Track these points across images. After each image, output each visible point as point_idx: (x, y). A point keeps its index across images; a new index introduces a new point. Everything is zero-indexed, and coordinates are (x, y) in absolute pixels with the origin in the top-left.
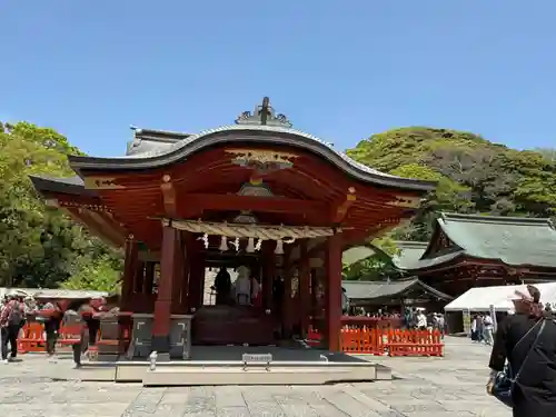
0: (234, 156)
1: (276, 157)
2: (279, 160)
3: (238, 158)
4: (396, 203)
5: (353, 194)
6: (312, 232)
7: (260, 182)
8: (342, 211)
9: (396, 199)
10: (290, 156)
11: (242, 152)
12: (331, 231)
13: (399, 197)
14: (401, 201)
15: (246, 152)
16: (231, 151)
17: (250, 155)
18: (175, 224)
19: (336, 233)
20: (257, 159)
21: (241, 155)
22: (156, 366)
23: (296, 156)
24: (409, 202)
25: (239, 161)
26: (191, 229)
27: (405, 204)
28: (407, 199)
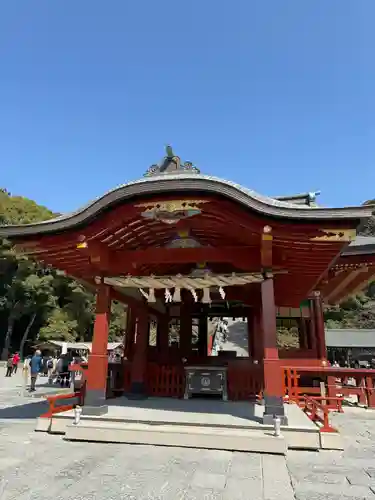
0: (144, 209)
1: (184, 205)
2: (187, 207)
3: (147, 211)
4: (324, 238)
5: (269, 234)
9: (324, 234)
10: (197, 202)
11: (150, 204)
12: (261, 276)
13: (327, 231)
14: (330, 235)
15: (155, 204)
16: (139, 206)
17: (158, 206)
18: (107, 280)
19: (266, 278)
20: (165, 209)
21: (150, 208)
22: (81, 419)
23: (204, 202)
24: (341, 235)
25: (149, 214)
26: (121, 284)
27: (336, 238)
28: (337, 232)
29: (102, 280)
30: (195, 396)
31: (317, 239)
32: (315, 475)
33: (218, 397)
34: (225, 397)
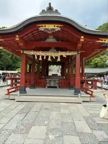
0: (40, 27)
1: (55, 26)
2: (56, 27)
3: (41, 28)
4: (100, 41)
5: (83, 39)
6: (70, 53)
7: (52, 37)
8: (80, 45)
9: (100, 40)
10: (60, 26)
11: (42, 25)
13: (101, 39)
14: (102, 40)
15: (44, 25)
16: (38, 25)
17: (45, 26)
18: (25, 52)
19: (78, 53)
20: (48, 28)
21: (42, 26)
22: (20, 95)
23: (62, 26)
24: (105, 40)
25: (41, 29)
26: (30, 54)
27: (103, 41)
28: (104, 39)
29: (23, 52)
30: (49, 87)
31: (98, 41)
32: (92, 109)
33: (56, 87)
34: (58, 87)
